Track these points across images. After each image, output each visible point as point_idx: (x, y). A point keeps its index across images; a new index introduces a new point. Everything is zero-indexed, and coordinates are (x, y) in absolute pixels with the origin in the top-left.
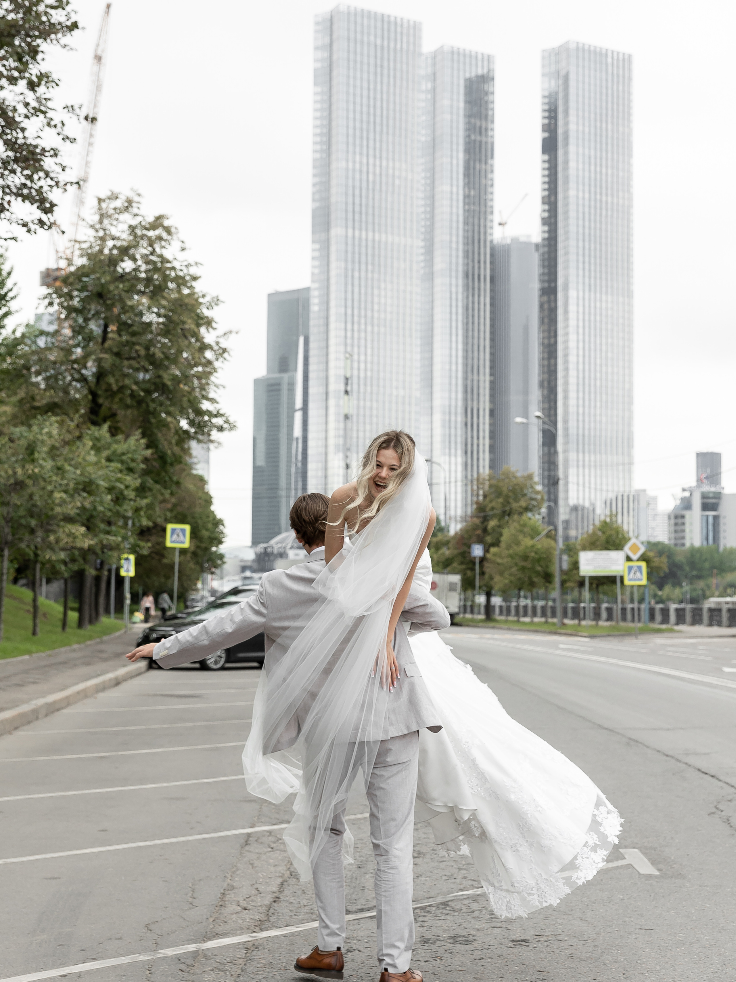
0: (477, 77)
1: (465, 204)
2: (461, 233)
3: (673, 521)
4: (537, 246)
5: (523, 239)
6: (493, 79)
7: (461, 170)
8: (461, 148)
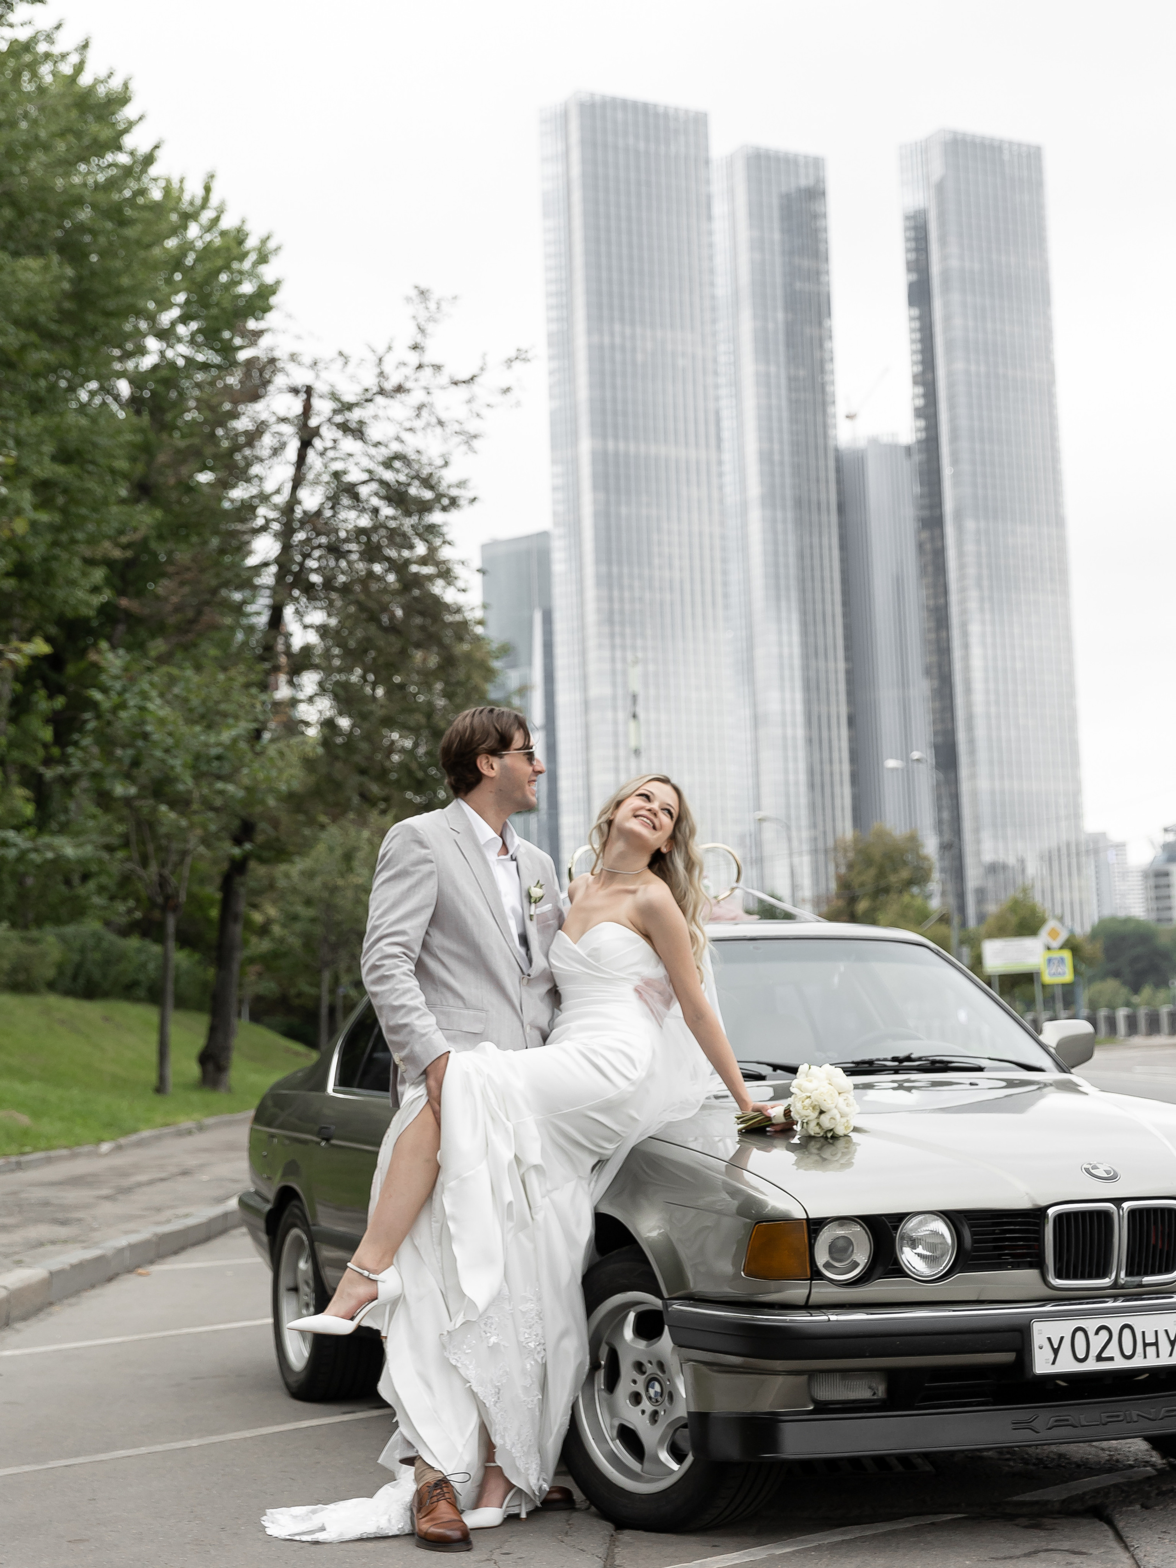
0: (799, 190)
1: (790, 389)
2: (786, 437)
3: (1152, 882)
4: (908, 450)
5: (885, 439)
6: (823, 194)
7: (781, 337)
8: (780, 303)
